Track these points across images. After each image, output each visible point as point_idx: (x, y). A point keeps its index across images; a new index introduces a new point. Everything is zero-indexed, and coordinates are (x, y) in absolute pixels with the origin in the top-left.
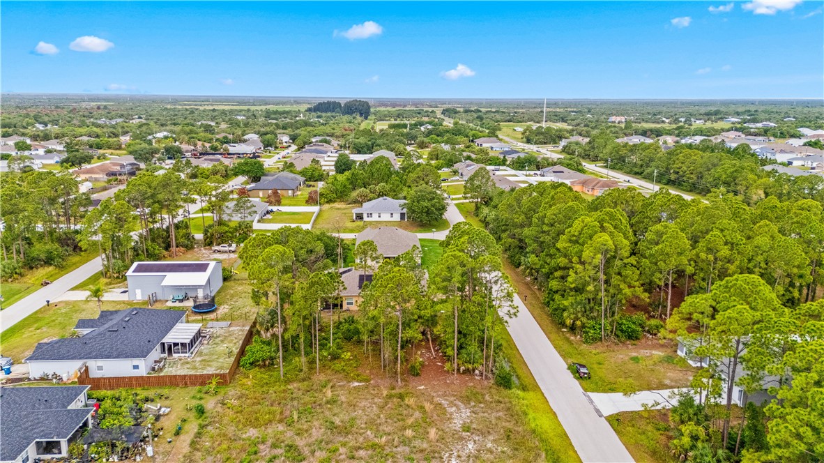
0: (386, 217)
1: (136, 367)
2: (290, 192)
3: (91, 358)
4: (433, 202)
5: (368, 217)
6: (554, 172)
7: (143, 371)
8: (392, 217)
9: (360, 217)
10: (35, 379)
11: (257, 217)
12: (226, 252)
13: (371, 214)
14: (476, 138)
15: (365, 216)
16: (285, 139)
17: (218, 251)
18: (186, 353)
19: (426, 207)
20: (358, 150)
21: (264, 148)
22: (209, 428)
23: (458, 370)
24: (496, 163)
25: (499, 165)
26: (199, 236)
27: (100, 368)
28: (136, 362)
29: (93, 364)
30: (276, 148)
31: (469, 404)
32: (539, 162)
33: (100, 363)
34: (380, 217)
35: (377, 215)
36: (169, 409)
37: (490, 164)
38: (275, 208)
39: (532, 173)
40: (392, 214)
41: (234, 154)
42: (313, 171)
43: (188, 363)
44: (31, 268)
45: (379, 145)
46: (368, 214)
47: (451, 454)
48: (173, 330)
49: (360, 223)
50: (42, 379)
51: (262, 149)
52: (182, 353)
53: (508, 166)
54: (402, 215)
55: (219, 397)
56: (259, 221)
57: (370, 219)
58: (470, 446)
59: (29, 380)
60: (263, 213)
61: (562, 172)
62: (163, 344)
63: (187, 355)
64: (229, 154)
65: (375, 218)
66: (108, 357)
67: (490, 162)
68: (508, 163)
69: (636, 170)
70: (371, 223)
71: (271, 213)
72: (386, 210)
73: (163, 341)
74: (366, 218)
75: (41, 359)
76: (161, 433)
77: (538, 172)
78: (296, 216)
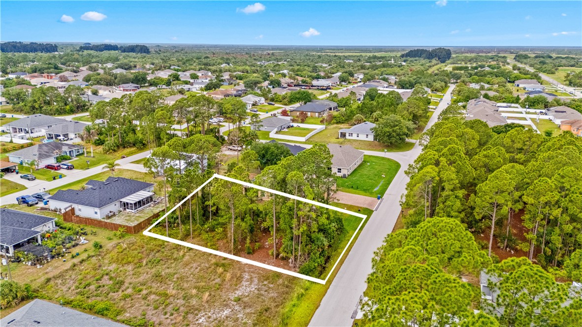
0: (362, 137)
1: (96, 213)
2: (317, 114)
3: (75, 203)
4: (395, 128)
5: (349, 136)
8: (367, 137)
9: (343, 135)
10: (52, 210)
11: (276, 130)
12: (235, 150)
13: (352, 134)
14: (517, 80)
15: (347, 135)
16: (361, 76)
17: (231, 149)
18: (133, 209)
19: (389, 132)
20: (402, 86)
21: (340, 82)
22: (94, 258)
23: (278, 255)
24: (510, 101)
25: (513, 102)
27: (80, 210)
29: (77, 207)
30: (349, 83)
31: (263, 282)
32: (548, 102)
33: (80, 207)
34: (358, 136)
35: (356, 135)
36: (87, 242)
37: (504, 102)
38: (295, 125)
39: (538, 111)
40: (367, 135)
41: (315, 86)
43: (129, 216)
44: (124, 147)
46: (349, 134)
47: (206, 314)
48: (134, 194)
49: (341, 140)
50: (55, 210)
51: (338, 83)
52: (131, 209)
53: (520, 104)
54: (375, 137)
55: (120, 241)
56: (277, 133)
57: (350, 138)
58: (226, 312)
59: (49, 210)
60: (283, 127)
61: (564, 112)
62: (121, 202)
63: (133, 211)
64: (312, 86)
65: (354, 137)
66: (83, 204)
67: (504, 100)
68: (520, 101)
70: (349, 140)
71: (291, 128)
72: (363, 132)
73: (121, 200)
74: (347, 137)
75: (54, 199)
76: (66, 255)
77: (544, 111)
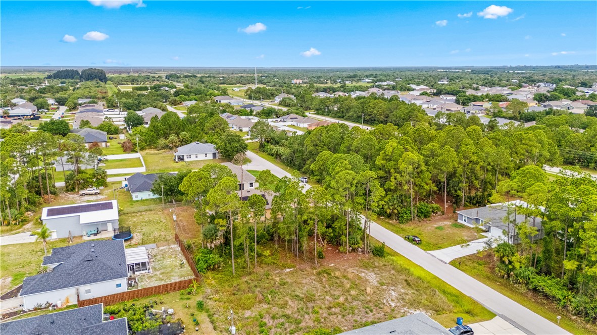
0: (201, 157)
1: (119, 286)
2: (103, 144)
3: (81, 284)
5: (188, 158)
6: (291, 118)
7: (124, 288)
8: (206, 156)
9: (181, 158)
10: (30, 311)
12: (92, 194)
13: (190, 155)
15: (185, 157)
17: (85, 195)
21: (38, 110)
23: (349, 250)
24: (245, 114)
25: (248, 115)
26: (60, 184)
27: (88, 292)
28: (118, 281)
29: (83, 289)
30: (48, 109)
33: (87, 287)
34: (197, 157)
35: (195, 156)
36: (173, 310)
38: (102, 158)
40: (206, 154)
42: (109, 126)
43: (151, 277)
45: (144, 104)
46: (187, 156)
48: (126, 254)
50: (36, 309)
51: (36, 111)
52: (143, 270)
53: (254, 116)
54: (214, 154)
57: (189, 160)
58: (393, 293)
59: (24, 312)
61: (296, 118)
63: (147, 271)
65: (193, 158)
67: (240, 113)
68: (254, 113)
69: (340, 115)
70: (191, 162)
72: (201, 152)
73: (127, 263)
74: (186, 159)
75: (35, 292)
77: (279, 119)
78: (126, 162)
